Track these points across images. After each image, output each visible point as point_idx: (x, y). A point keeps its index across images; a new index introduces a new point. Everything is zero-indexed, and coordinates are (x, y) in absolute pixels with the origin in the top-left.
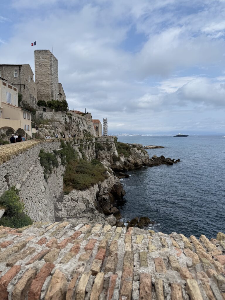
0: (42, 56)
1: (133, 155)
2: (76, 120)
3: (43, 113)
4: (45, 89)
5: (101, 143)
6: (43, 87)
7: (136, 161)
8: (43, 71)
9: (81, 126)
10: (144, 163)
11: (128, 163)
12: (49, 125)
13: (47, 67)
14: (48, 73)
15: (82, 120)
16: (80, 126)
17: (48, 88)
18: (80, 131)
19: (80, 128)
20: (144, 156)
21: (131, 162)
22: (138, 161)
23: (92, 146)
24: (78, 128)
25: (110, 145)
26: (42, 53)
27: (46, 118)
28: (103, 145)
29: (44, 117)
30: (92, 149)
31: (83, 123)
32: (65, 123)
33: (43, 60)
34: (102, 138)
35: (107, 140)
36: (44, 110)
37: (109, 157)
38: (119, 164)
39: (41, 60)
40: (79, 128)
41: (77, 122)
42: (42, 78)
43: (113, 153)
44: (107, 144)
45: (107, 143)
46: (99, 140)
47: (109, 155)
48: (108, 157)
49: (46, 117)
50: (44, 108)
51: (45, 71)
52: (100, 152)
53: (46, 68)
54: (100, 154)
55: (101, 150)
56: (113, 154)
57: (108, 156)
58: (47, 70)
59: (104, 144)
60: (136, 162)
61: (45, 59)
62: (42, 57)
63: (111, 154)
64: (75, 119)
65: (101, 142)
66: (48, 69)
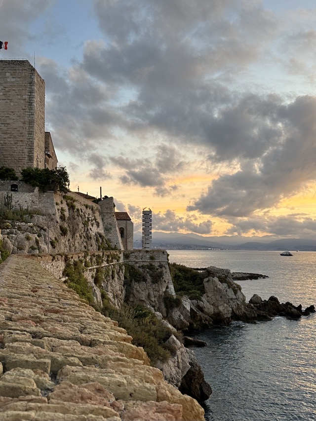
0: (12, 71)
1: (210, 296)
2: (82, 212)
3: (13, 195)
4: (16, 143)
5: (138, 265)
6: (11, 138)
7: (218, 309)
8: (12, 104)
9: (92, 226)
10: (235, 313)
11: (199, 313)
12: (26, 223)
13: (22, 96)
14: (23, 109)
15: (94, 213)
16: (90, 226)
17: (21, 141)
18: (91, 238)
19: (90, 229)
20: (234, 297)
21: (206, 310)
22: (221, 308)
23: (119, 272)
24: (86, 230)
25: (157, 269)
26: (12, 66)
27: (18, 207)
28: (141, 270)
29: (13, 203)
30: (119, 278)
31: (95, 219)
32: (61, 218)
33: (13, 80)
34: (141, 254)
35: (152, 258)
36: (14, 188)
37: (156, 300)
38: (180, 316)
39: (8, 80)
40: (88, 229)
41: (85, 215)
42: (11, 119)
43: (164, 290)
44: (151, 267)
45: (151, 265)
46: (132, 258)
47: (156, 293)
48: (153, 299)
49: (19, 204)
50: (15, 183)
51: (16, 104)
52: (136, 286)
53: (19, 97)
54: (135, 291)
55: (138, 281)
56: (165, 292)
57: (153, 296)
58: (22, 101)
59: (143, 267)
60: (216, 311)
61: (19, 79)
62: (11, 75)
63: (161, 292)
64: (81, 209)
65: (137, 263)
66: (25, 100)
